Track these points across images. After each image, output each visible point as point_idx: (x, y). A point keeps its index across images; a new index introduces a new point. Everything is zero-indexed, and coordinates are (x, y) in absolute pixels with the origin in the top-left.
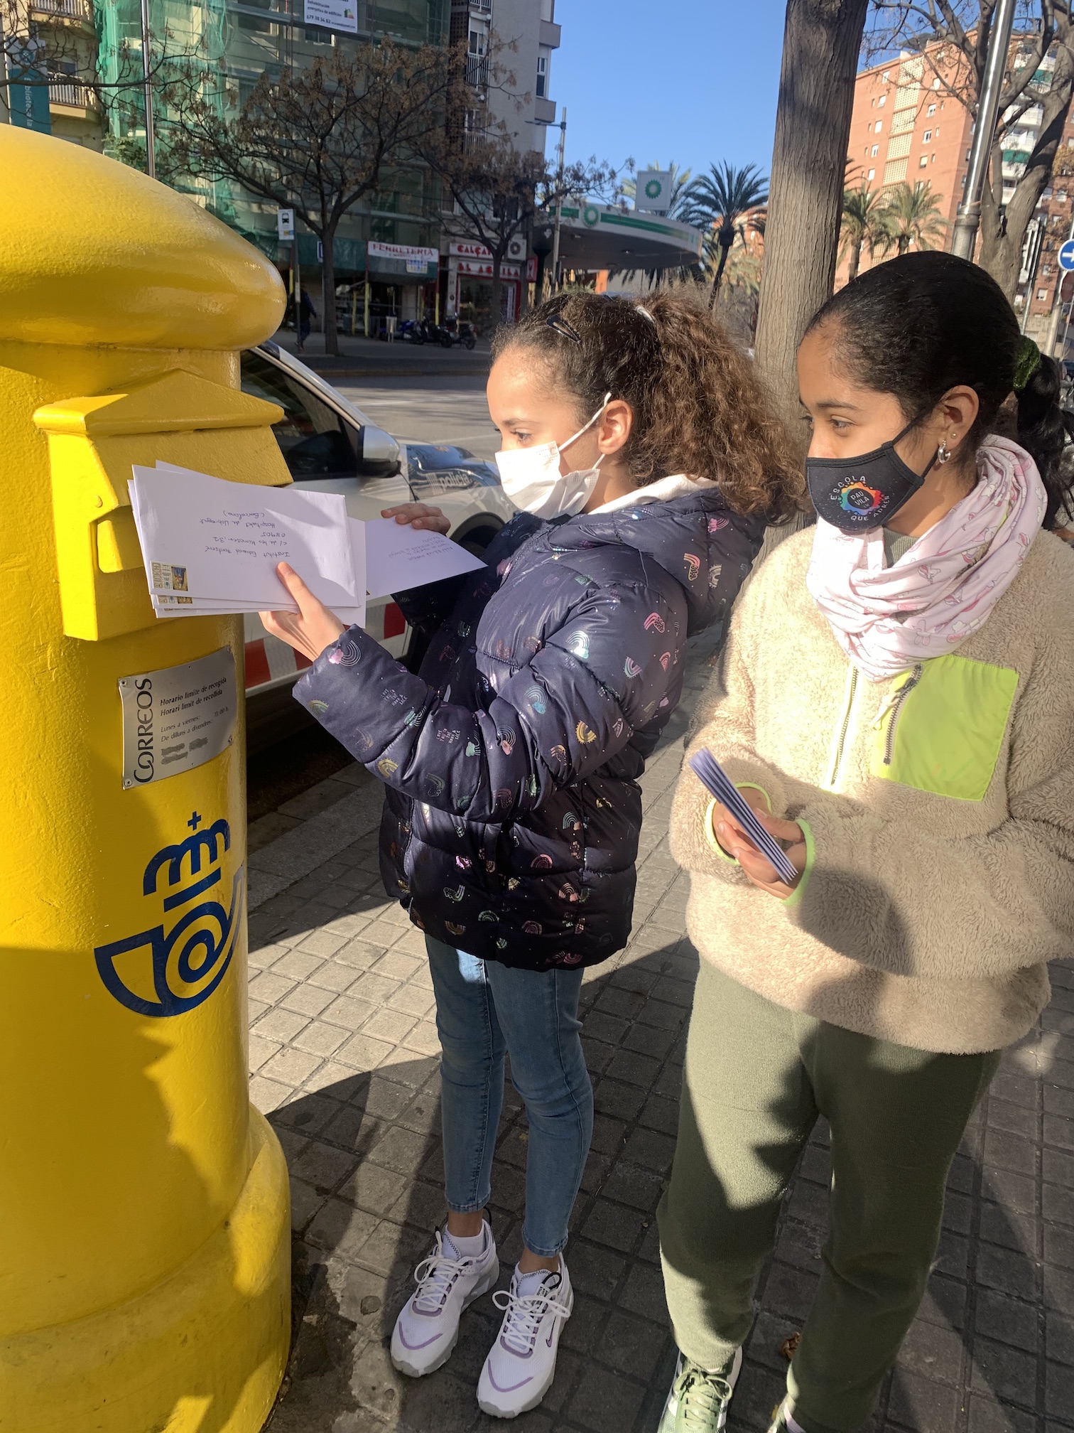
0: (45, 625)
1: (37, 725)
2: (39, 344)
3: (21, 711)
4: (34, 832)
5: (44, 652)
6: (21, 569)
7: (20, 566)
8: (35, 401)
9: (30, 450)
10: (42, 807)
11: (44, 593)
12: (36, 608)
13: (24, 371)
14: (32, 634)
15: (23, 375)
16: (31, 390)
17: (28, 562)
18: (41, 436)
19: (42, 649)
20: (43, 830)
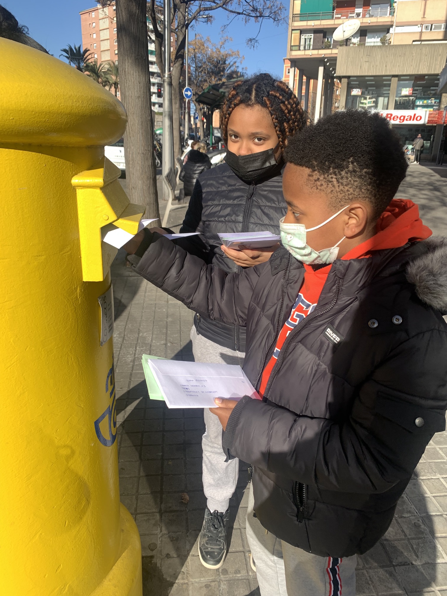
0: (77, 278)
1: (75, 325)
2: (73, 147)
3: (69, 320)
4: (75, 375)
5: (77, 290)
6: (68, 253)
8: (72, 174)
9: (70, 197)
10: (77, 363)
11: (76, 263)
12: (73, 270)
13: (68, 161)
14: (73, 283)
15: (68, 162)
16: (70, 169)
17: (70, 250)
18: (73, 189)
19: (76, 289)
20: (78, 373)
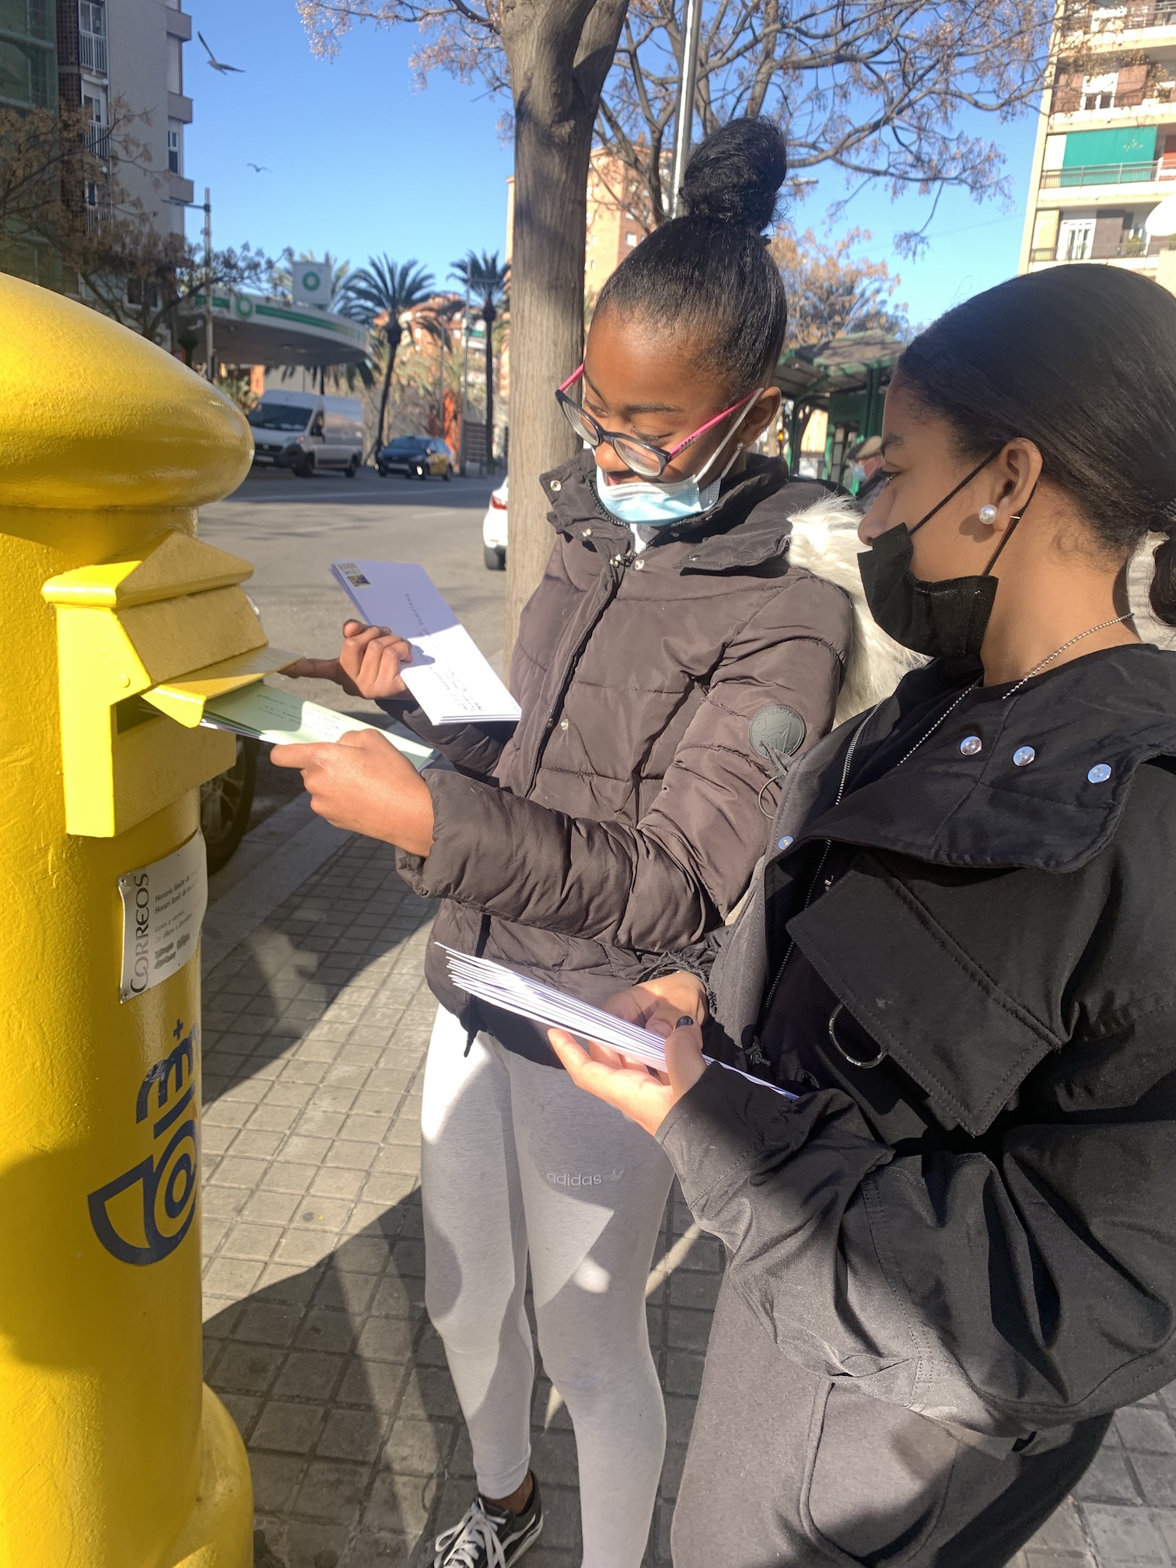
0: (47, 824)
1: (35, 940)
2: (51, 510)
3: (19, 926)
4: (28, 1068)
5: (46, 855)
6: (24, 763)
7: (22, 759)
8: (45, 572)
9: (37, 627)
10: (38, 1037)
11: (47, 788)
12: (38, 805)
13: (33, 540)
14: (34, 835)
15: (33, 544)
16: (40, 561)
17: (31, 754)
18: (50, 609)
19: (43, 852)
20: (38, 1064)
